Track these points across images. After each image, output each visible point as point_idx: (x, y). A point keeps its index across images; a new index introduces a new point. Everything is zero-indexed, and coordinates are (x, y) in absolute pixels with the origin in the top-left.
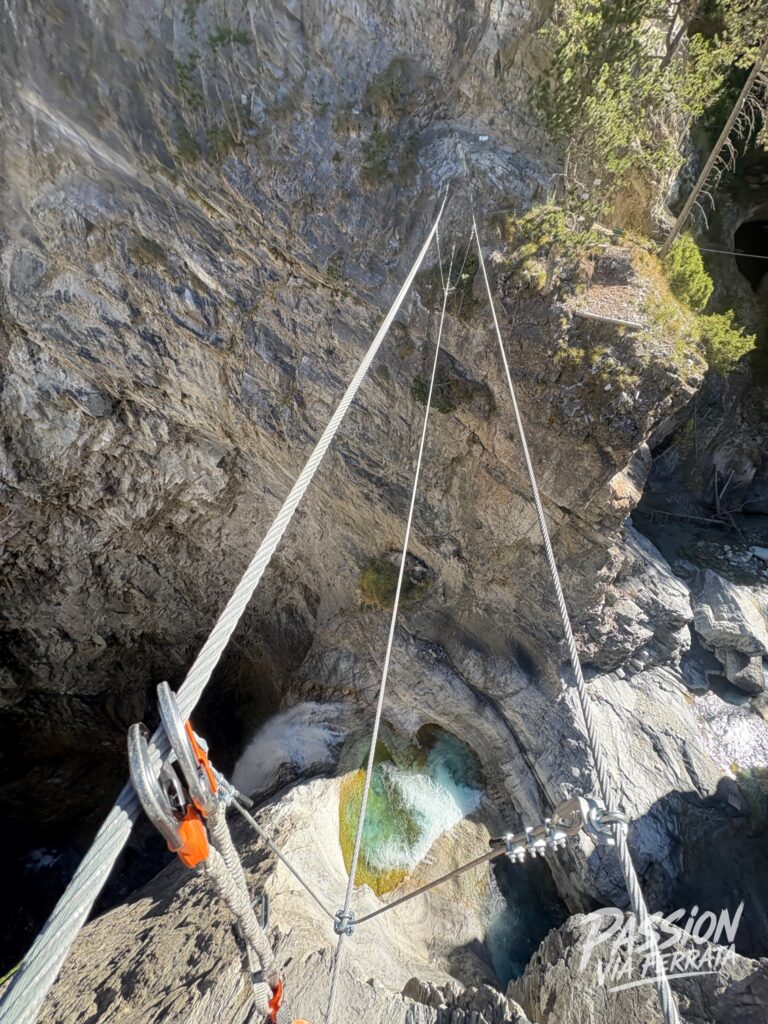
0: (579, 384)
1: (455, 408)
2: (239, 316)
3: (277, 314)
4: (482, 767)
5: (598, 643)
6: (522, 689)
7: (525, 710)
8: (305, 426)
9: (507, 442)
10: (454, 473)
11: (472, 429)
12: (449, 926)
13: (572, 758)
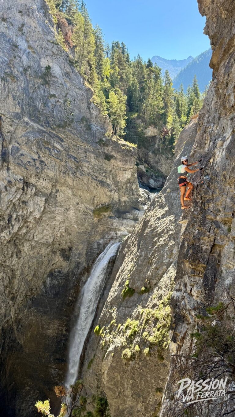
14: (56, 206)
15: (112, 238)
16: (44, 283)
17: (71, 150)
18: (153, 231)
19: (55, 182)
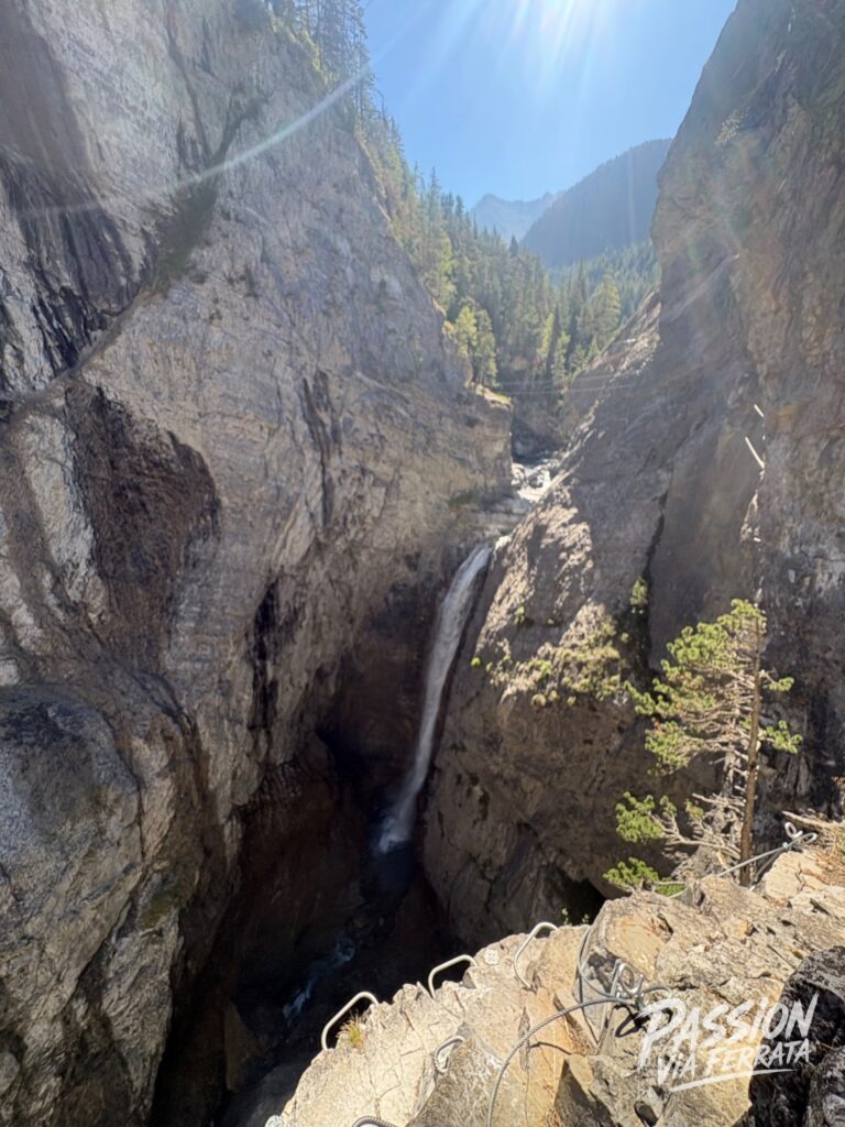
14: (398, 499)
15: (478, 541)
16: (386, 600)
17: (420, 416)
18: (557, 543)
19: (398, 464)
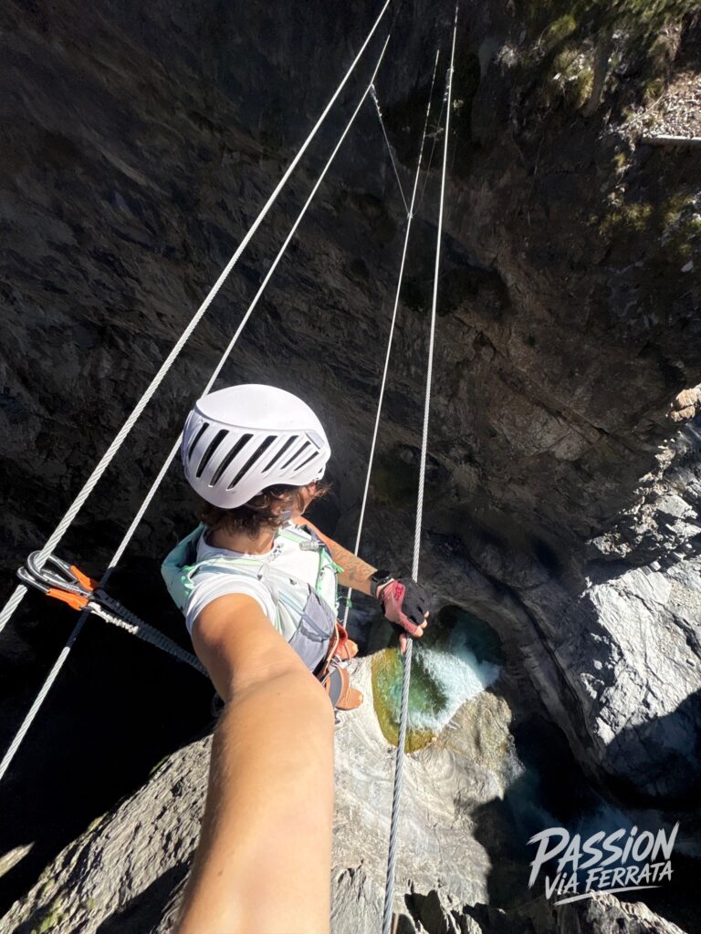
0: (639, 264)
1: (456, 309)
2: (181, 217)
3: (223, 206)
4: (502, 644)
5: (631, 543)
6: (542, 583)
7: (545, 602)
8: (284, 339)
9: (526, 348)
10: (461, 376)
11: (479, 329)
12: (473, 782)
13: (595, 652)
